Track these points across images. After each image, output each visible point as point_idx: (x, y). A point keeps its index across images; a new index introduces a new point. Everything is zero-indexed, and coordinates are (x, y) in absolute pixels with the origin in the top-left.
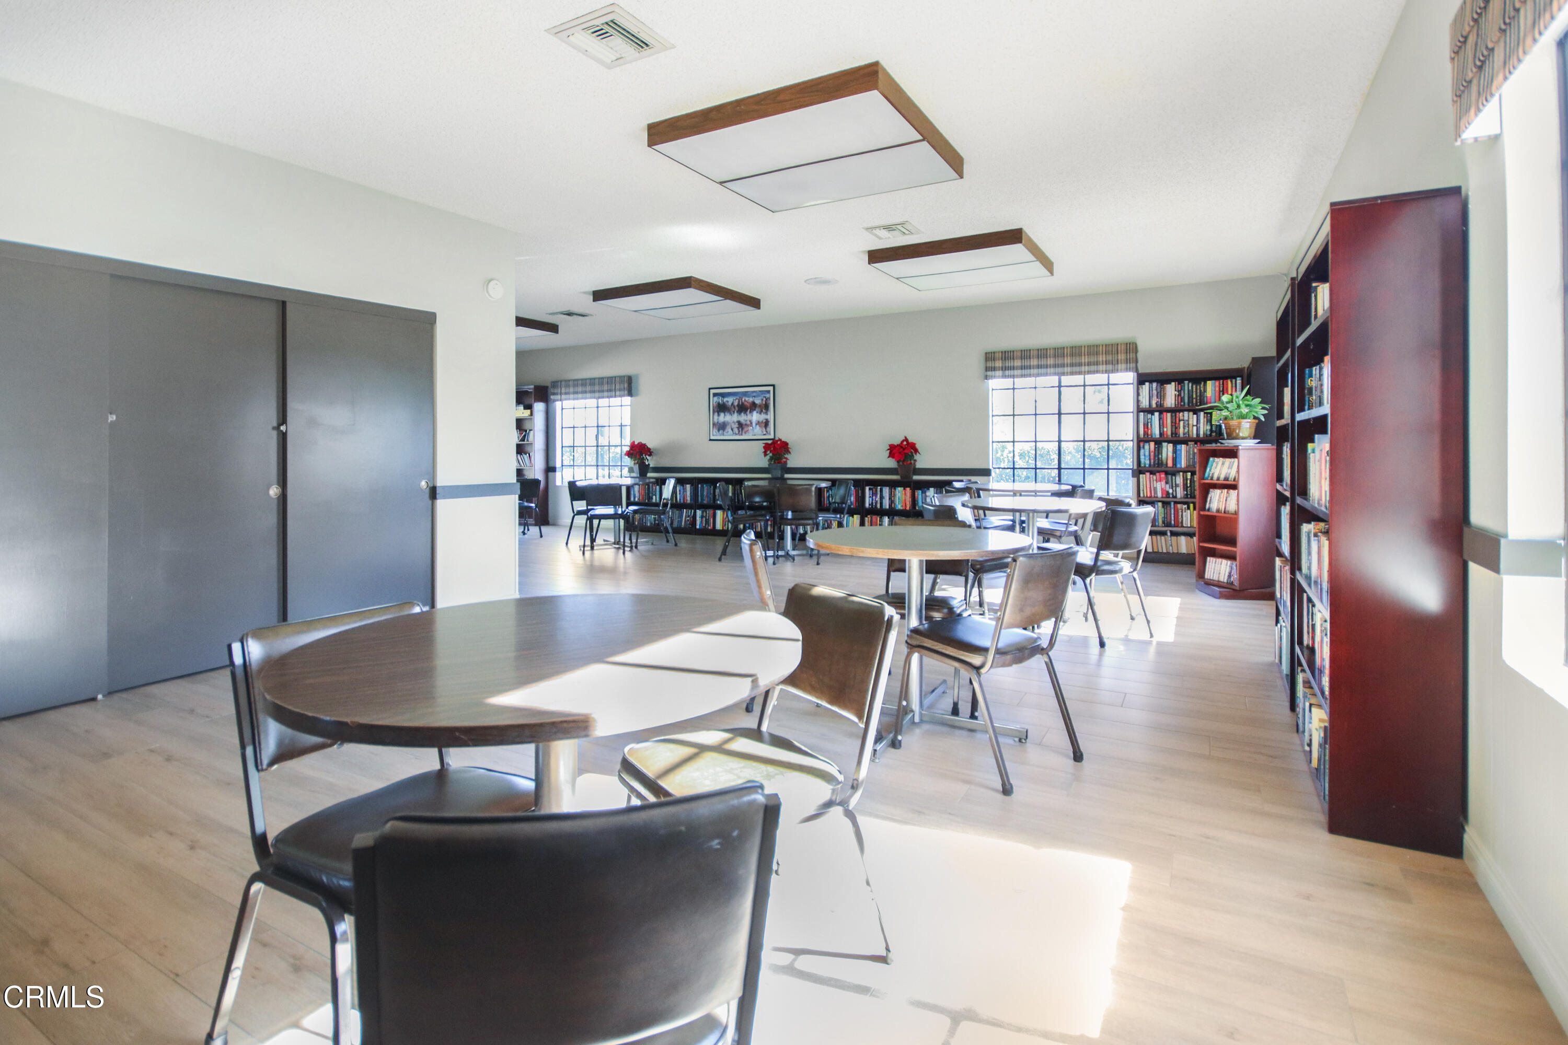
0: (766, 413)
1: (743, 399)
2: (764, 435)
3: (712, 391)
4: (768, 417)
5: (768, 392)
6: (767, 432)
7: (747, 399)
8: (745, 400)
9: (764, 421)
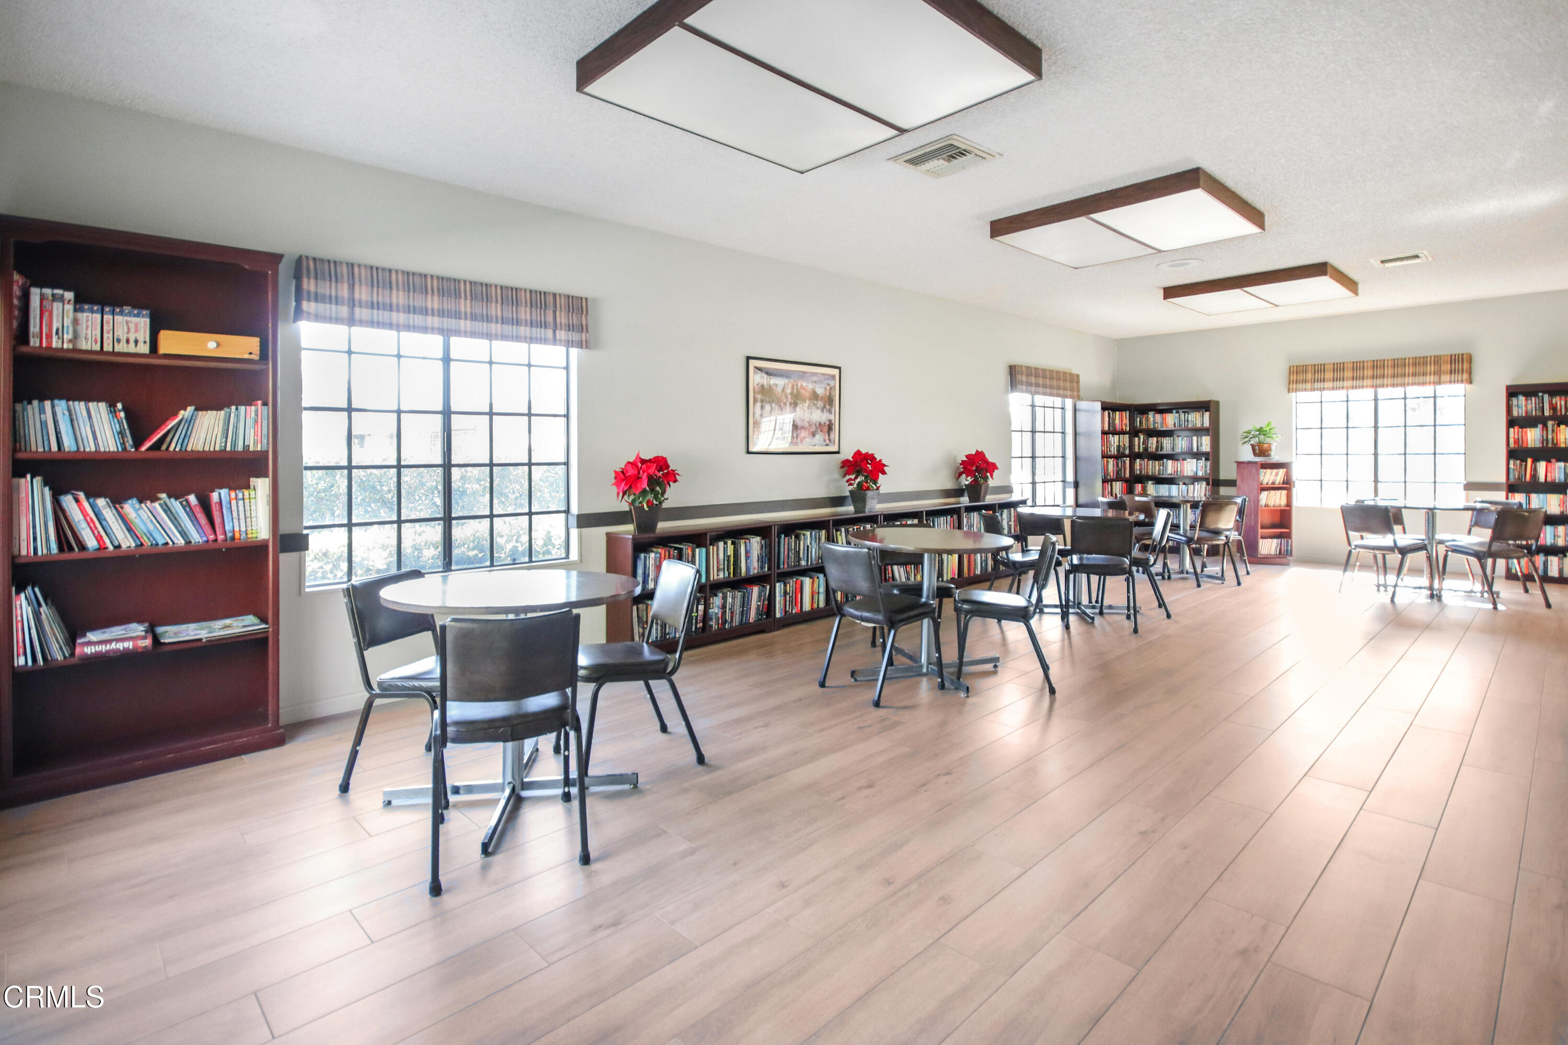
0: (830, 411)
1: (799, 385)
2: (827, 445)
3: (752, 363)
4: (832, 417)
5: (833, 377)
6: (830, 440)
7: (804, 384)
8: (802, 386)
9: (827, 423)
